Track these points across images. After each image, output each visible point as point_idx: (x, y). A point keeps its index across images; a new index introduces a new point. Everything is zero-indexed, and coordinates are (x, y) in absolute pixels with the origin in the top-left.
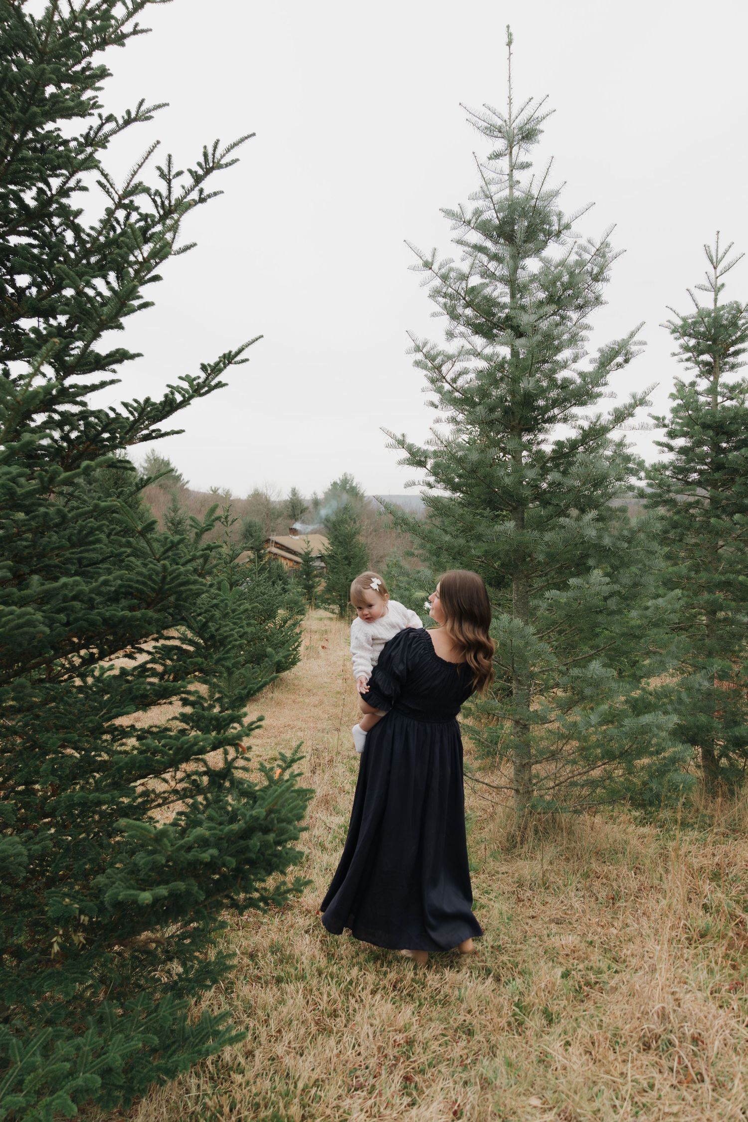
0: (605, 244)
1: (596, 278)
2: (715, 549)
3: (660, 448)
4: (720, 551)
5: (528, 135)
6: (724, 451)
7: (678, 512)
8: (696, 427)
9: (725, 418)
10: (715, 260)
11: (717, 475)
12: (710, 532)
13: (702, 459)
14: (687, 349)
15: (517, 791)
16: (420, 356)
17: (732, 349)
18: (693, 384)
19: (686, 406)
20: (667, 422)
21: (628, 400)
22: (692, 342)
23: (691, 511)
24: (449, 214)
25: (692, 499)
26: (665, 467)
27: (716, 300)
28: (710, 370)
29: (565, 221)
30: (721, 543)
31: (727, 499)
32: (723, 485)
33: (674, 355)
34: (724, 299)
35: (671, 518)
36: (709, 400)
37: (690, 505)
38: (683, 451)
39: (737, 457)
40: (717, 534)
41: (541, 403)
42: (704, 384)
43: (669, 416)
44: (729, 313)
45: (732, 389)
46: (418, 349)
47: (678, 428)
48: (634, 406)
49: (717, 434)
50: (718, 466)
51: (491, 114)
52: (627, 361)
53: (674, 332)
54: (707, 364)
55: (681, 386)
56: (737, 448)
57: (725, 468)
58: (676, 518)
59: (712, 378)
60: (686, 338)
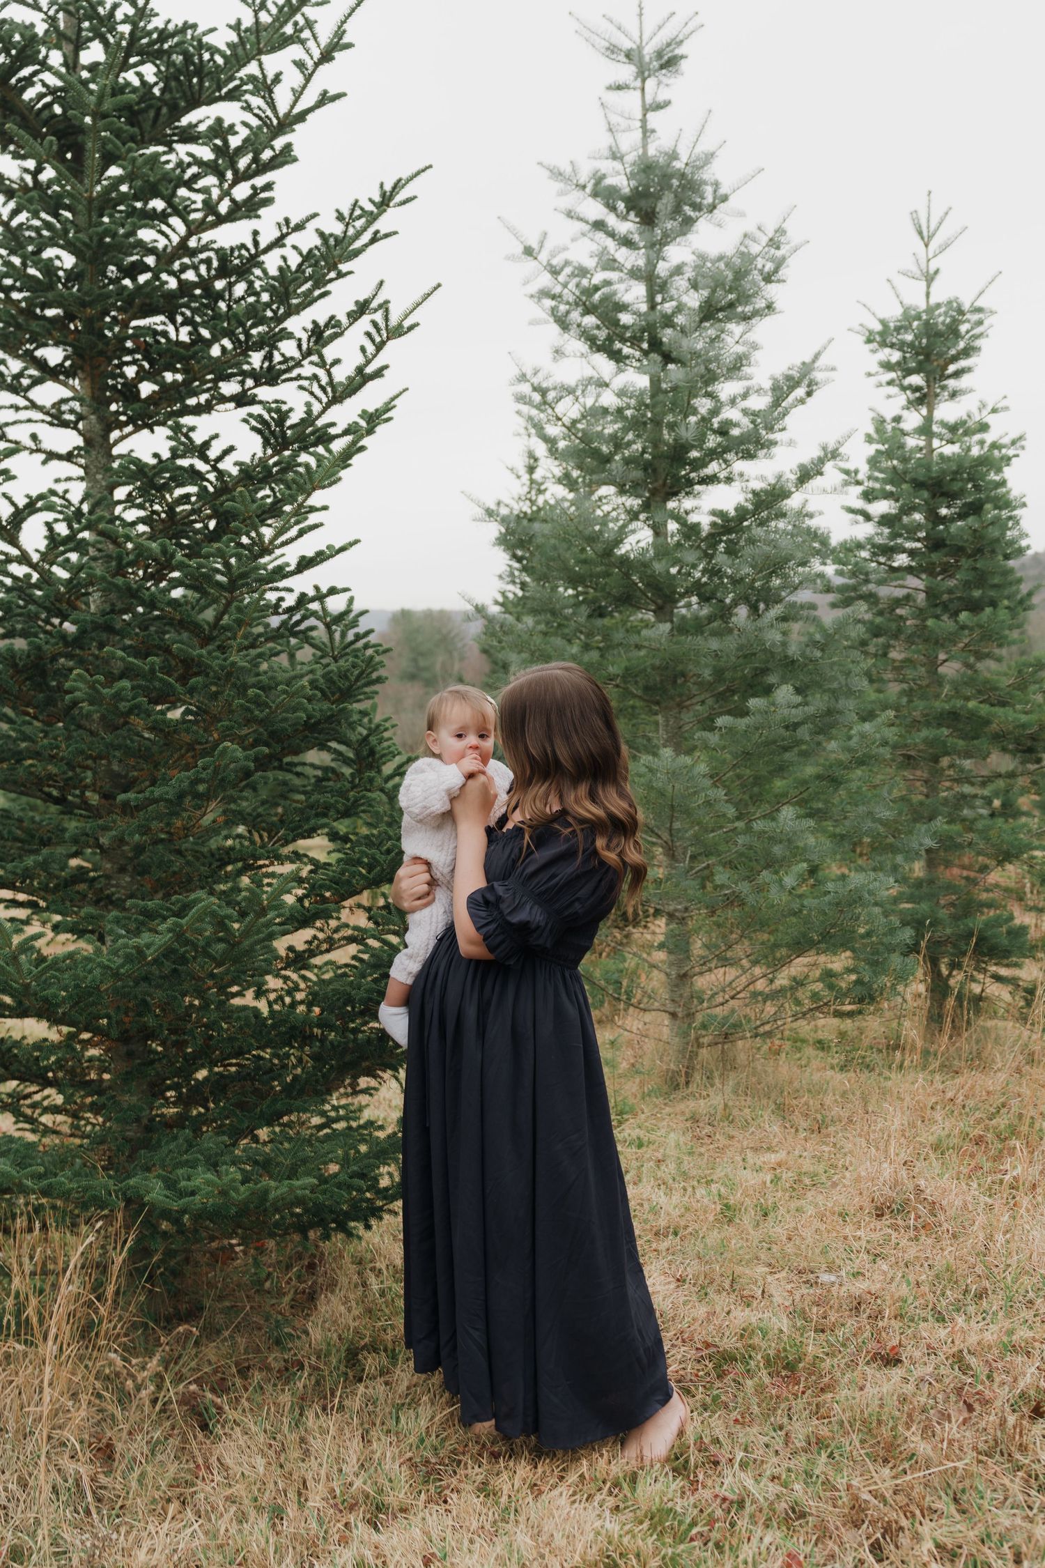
0: (781, 231)
1: (768, 279)
2: (933, 665)
3: (851, 516)
4: (940, 670)
5: (669, 62)
6: (943, 520)
7: (881, 613)
8: (904, 486)
9: (943, 472)
10: (925, 234)
11: (935, 557)
12: (926, 640)
13: (911, 532)
14: (887, 366)
15: (673, 1015)
16: (525, 388)
17: (952, 368)
18: (897, 419)
19: (889, 454)
20: (860, 477)
21: (817, 453)
22: (896, 356)
23: (899, 611)
24: (557, 174)
25: (899, 593)
26: (860, 546)
27: (928, 295)
28: (923, 399)
29: (722, 191)
30: (942, 656)
31: (950, 591)
32: (944, 571)
33: (869, 375)
34: (940, 294)
35: (871, 623)
36: (922, 444)
37: (898, 602)
38: (885, 520)
39: (961, 529)
40: (937, 643)
41: (694, 454)
42: (913, 420)
43: (864, 469)
44: (946, 314)
45: (953, 429)
46: (523, 378)
47: (877, 486)
48: (822, 460)
49: (934, 496)
50: (935, 544)
51: (615, 30)
52: (809, 394)
53: (869, 341)
54: (917, 389)
55: (880, 422)
56: (961, 516)
57: (945, 545)
58: (879, 620)
59: (924, 411)
60: (887, 350)
